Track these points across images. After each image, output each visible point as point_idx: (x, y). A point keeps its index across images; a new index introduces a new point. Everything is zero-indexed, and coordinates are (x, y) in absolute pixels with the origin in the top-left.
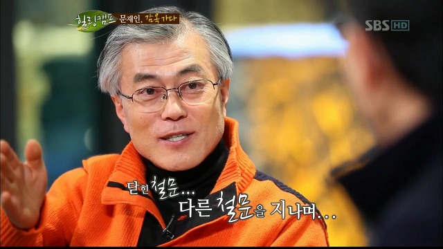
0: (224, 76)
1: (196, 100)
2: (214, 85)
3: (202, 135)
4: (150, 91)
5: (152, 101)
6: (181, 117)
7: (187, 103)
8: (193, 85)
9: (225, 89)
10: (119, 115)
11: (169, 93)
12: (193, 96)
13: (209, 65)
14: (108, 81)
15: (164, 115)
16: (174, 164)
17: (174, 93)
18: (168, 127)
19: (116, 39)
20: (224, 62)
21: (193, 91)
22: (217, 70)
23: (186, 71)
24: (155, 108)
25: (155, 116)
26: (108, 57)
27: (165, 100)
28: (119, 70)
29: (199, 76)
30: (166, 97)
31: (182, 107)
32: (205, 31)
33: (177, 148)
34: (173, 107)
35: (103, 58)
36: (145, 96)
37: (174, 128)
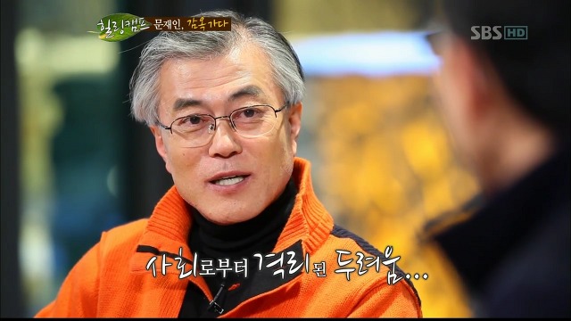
0: (291, 101)
1: (254, 131)
2: (276, 112)
3: (261, 177)
4: (194, 119)
5: (198, 132)
6: (234, 153)
7: (242, 135)
8: (249, 112)
9: (295, 117)
10: (160, 151)
11: (218, 122)
12: (250, 125)
13: (272, 85)
14: (143, 107)
15: (212, 151)
16: (226, 213)
17: (225, 122)
18: (216, 167)
19: (152, 53)
20: (291, 82)
21: (248, 119)
22: (282, 92)
23: (241, 94)
24: (200, 141)
25: (201, 152)
26: (143, 76)
27: (213, 131)
28: (157, 92)
29: (257, 101)
30: (214, 128)
31: (235, 140)
32: (268, 42)
33: (229, 194)
34: (223, 140)
35: (136, 76)
36: (189, 126)
37: (225, 167)
